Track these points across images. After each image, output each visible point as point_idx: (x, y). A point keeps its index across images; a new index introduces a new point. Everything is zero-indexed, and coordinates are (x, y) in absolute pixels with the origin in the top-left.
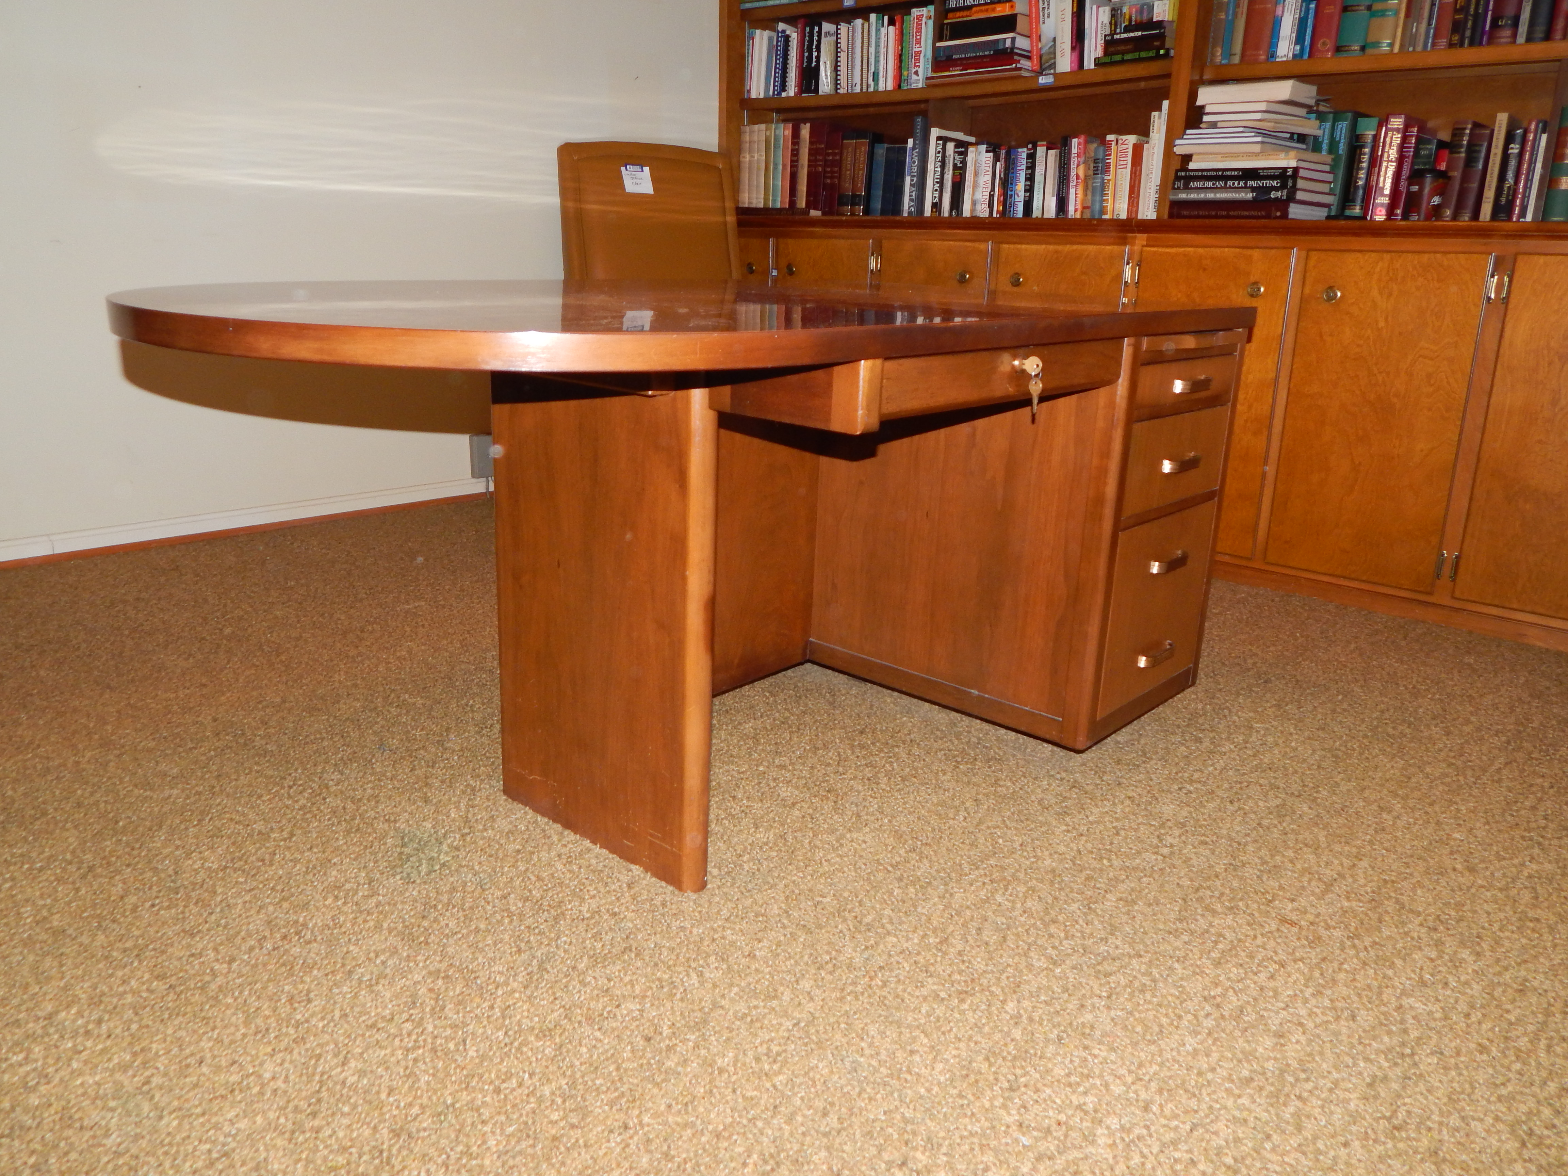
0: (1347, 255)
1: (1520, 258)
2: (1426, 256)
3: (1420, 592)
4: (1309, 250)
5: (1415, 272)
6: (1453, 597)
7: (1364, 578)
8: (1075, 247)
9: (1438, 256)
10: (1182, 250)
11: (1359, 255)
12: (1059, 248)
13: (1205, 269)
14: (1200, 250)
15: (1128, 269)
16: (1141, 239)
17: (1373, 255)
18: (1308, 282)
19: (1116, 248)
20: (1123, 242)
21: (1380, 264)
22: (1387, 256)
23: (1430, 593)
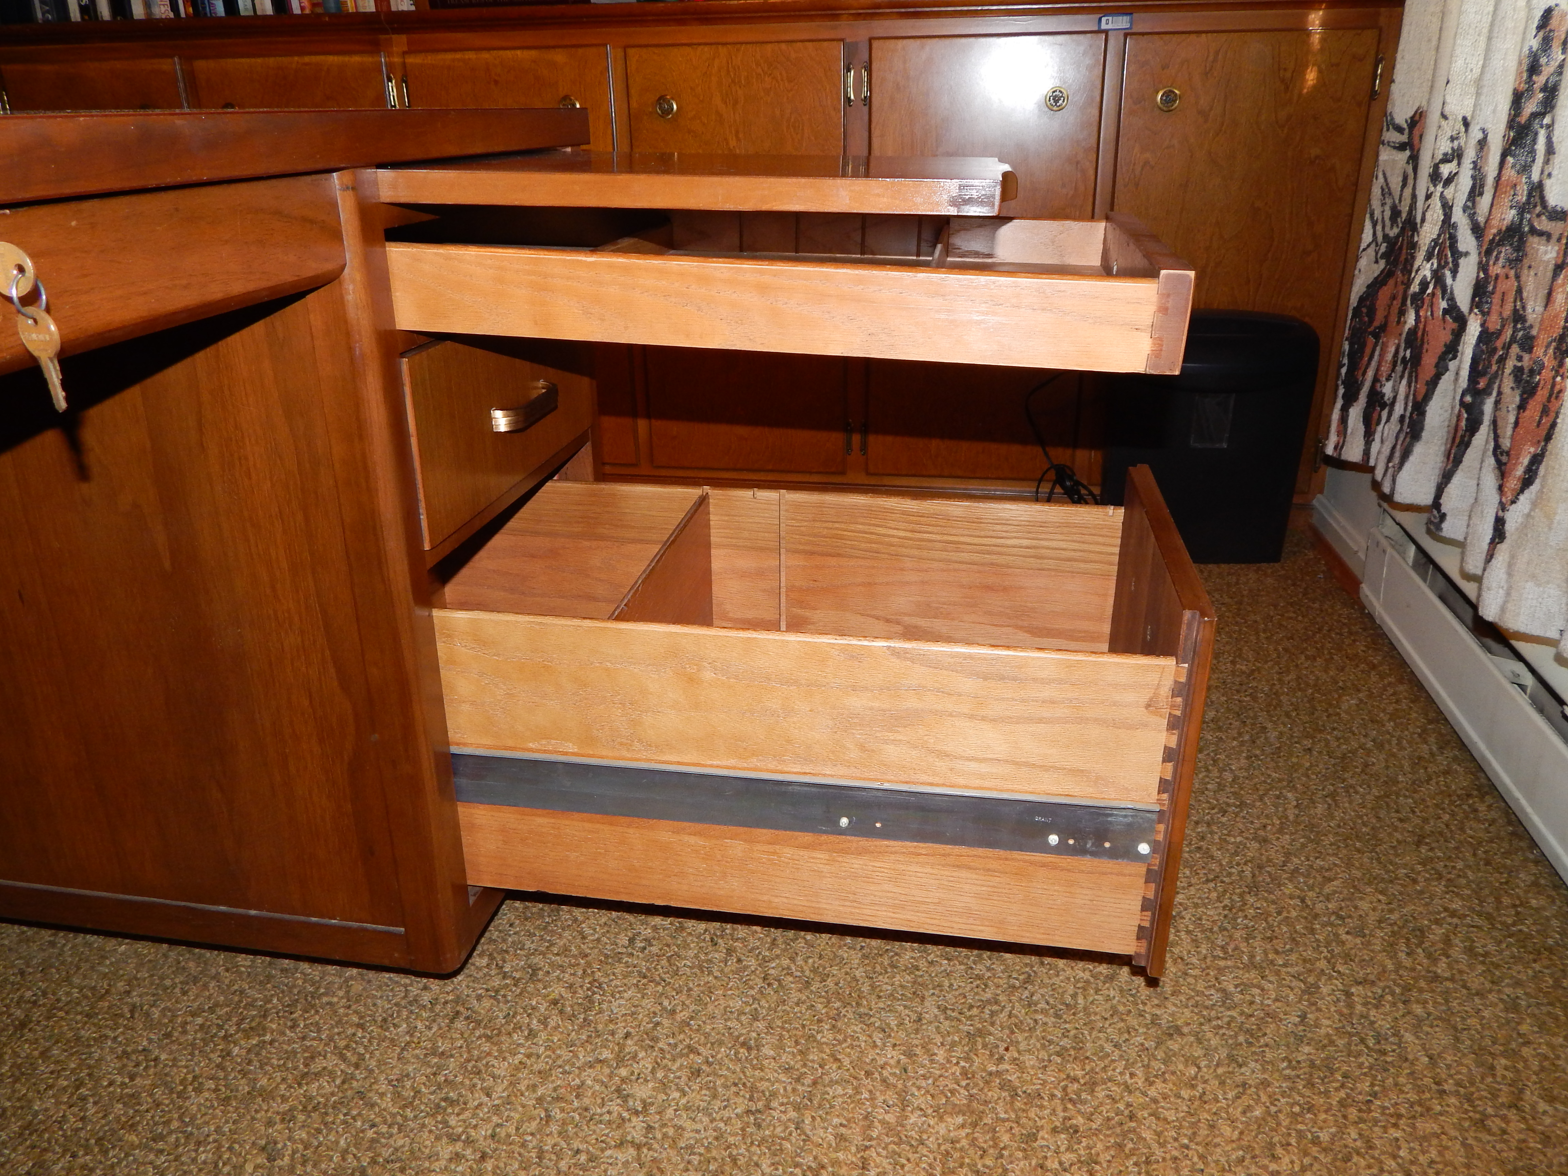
0: (675, 50)
1: (875, 44)
2: (769, 47)
3: (833, 473)
4: (625, 48)
5: (759, 70)
6: (868, 474)
7: (770, 467)
8: (307, 59)
9: (783, 46)
10: (458, 56)
11: (688, 49)
12: (285, 60)
13: (496, 82)
14: (485, 55)
15: (392, 89)
16: (400, 42)
17: (706, 49)
18: (633, 91)
19: (368, 59)
20: (375, 47)
21: (717, 62)
22: (723, 51)
23: (843, 473)
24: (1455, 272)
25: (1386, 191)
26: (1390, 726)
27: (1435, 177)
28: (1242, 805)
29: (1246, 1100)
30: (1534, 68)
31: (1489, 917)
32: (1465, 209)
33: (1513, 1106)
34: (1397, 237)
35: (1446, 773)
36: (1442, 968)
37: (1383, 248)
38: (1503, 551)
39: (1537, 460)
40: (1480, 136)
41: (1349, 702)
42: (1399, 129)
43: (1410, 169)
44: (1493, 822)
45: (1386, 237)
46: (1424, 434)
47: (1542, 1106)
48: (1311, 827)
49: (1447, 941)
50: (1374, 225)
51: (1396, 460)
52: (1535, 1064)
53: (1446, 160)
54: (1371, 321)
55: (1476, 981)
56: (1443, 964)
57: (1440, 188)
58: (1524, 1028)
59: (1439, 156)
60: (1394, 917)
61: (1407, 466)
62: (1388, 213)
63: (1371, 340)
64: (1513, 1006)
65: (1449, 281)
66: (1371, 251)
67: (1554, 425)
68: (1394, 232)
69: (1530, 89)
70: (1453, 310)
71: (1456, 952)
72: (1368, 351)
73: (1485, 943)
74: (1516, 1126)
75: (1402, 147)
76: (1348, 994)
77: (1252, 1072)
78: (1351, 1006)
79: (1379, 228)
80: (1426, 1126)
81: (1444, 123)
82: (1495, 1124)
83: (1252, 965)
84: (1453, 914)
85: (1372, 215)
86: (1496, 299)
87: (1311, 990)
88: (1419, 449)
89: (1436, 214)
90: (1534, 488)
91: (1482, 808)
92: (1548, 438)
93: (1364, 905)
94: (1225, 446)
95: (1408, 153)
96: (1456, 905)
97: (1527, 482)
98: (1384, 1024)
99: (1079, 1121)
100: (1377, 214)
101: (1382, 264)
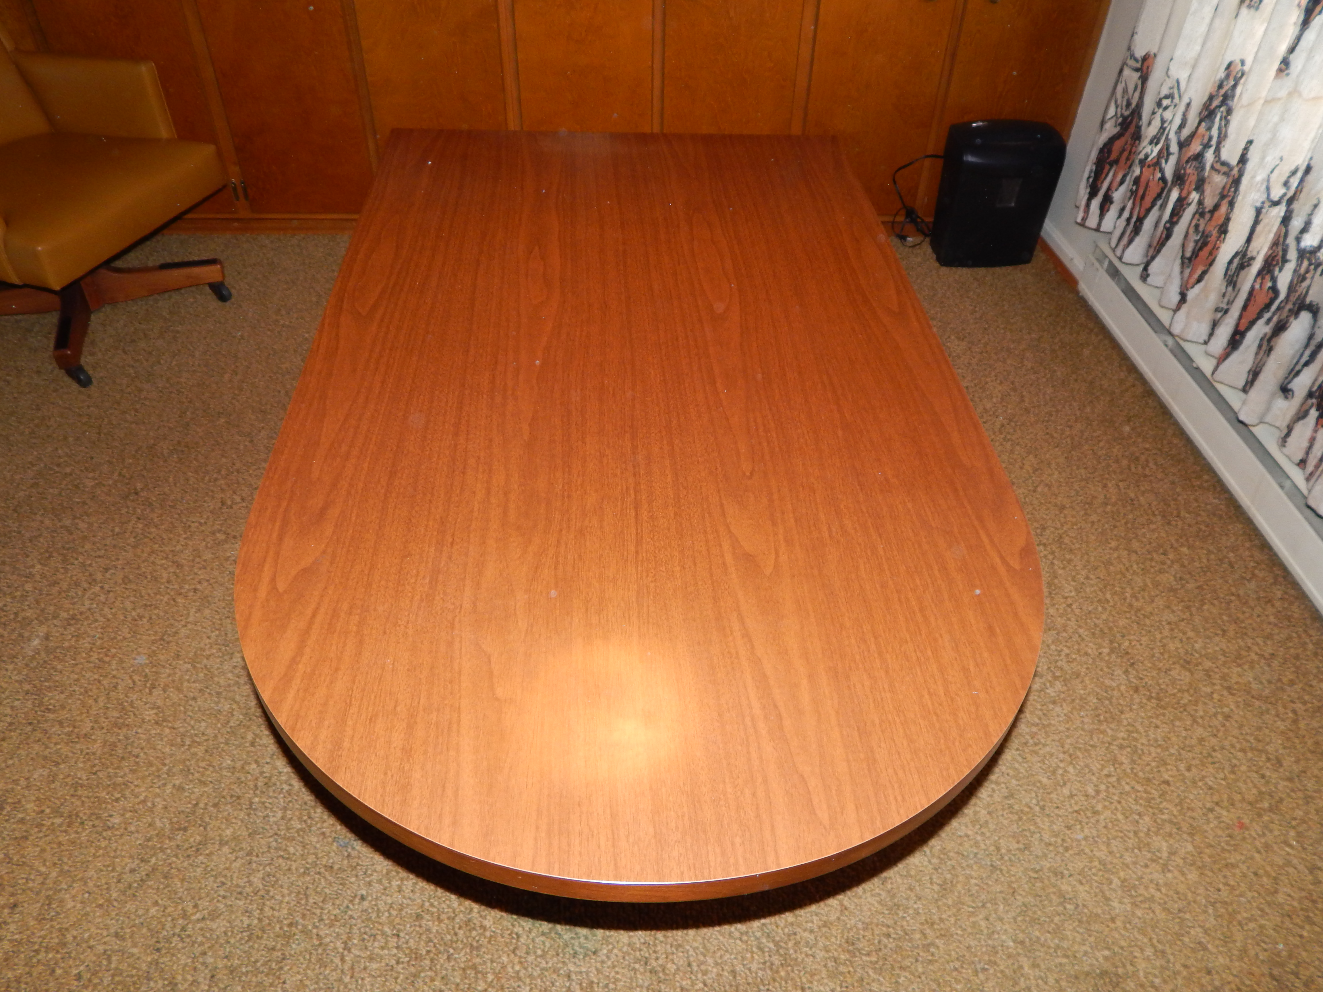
24: (1167, 161)
25: (1125, 91)
26: (1106, 363)
27: (1159, 104)
28: (1057, 411)
29: (1096, 527)
30: (1220, 86)
31: (1160, 450)
32: (1176, 133)
33: (1177, 516)
34: (1128, 116)
35: (1133, 386)
36: (1147, 472)
37: (1120, 120)
38: (1185, 308)
39: (1204, 273)
40: (1188, 101)
41: (1086, 352)
42: (1136, 60)
43: (1139, 83)
44: (1155, 408)
45: (1122, 115)
46: (1141, 233)
47: (1187, 515)
48: (1088, 418)
49: (1147, 461)
50: (1117, 107)
51: (1125, 240)
52: (1183, 502)
53: (1166, 97)
54: (1108, 157)
55: (1160, 476)
56: (1147, 469)
57: (1161, 110)
58: (1178, 490)
59: (1162, 95)
60: (1127, 454)
61: (1132, 247)
62: (1125, 103)
63: (1107, 167)
64: (1173, 483)
65: (1163, 165)
66: (1113, 120)
67: (1213, 261)
68: (1127, 113)
69: (1217, 95)
70: (1163, 179)
71: (1151, 465)
72: (1105, 171)
73: (1160, 460)
74: (1180, 523)
75: (1137, 70)
76: (1118, 486)
77: (1094, 517)
78: (1120, 490)
79: (1119, 110)
80: (1153, 526)
81: (1167, 79)
82: (1174, 523)
83: (1082, 480)
84: (1147, 450)
85: (1116, 102)
86: (1187, 183)
87: (1105, 486)
88: (1138, 240)
89: (1156, 123)
90: (1201, 284)
91: (1150, 401)
92: (1211, 264)
93: (1115, 450)
94: (1013, 205)
95: (1139, 74)
96: (1147, 446)
97: (1199, 280)
98: (1132, 495)
99: (1045, 541)
100: (1119, 102)
101: (1118, 128)
